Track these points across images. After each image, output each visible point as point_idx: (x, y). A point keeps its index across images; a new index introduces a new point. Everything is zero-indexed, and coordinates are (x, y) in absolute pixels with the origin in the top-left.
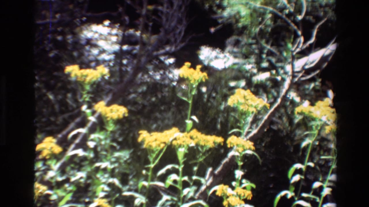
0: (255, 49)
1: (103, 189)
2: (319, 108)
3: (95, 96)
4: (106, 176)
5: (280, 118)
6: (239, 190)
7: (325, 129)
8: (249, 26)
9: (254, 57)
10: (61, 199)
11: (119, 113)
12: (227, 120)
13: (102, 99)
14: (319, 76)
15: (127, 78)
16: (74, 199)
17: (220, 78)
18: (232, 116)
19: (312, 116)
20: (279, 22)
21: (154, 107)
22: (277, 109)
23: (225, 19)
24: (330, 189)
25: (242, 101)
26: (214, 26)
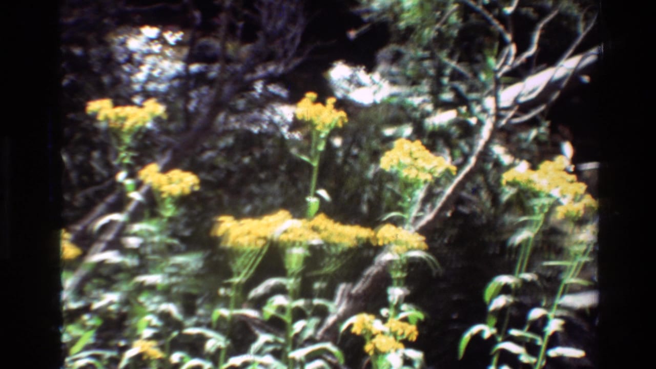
0: (429, 68)
1: (149, 322)
2: (546, 173)
3: (141, 156)
4: (157, 299)
5: (475, 191)
6: (394, 323)
7: (556, 212)
8: (419, 27)
9: (427, 82)
10: (74, 341)
11: (183, 185)
12: (379, 197)
13: (153, 160)
14: (544, 115)
15: (197, 123)
16: (100, 342)
17: (367, 122)
18: (388, 189)
19: (534, 188)
20: (473, 19)
21: (248, 173)
22: (468, 177)
23: (375, 15)
24: (561, 322)
25: (407, 160)
26: (356, 28)
